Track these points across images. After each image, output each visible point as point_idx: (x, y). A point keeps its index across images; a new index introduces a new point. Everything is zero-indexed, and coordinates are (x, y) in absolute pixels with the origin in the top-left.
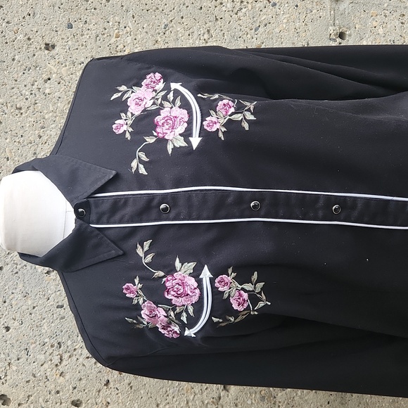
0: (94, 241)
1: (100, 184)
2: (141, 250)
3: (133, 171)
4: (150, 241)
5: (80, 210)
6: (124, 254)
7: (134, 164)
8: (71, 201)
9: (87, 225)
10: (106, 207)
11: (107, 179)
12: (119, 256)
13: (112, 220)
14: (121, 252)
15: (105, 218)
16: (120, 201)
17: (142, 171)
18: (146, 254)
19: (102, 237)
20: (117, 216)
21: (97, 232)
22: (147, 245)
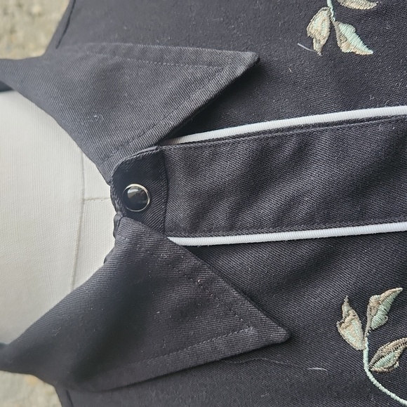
0: (177, 295)
1: (200, 97)
2: (357, 324)
3: (317, 47)
4: (390, 294)
5: (133, 188)
6: (291, 340)
7: (319, 26)
8: (100, 159)
9: (156, 237)
10: (226, 170)
11: (223, 78)
12: (269, 348)
13: (248, 217)
14: (279, 334)
15: (220, 214)
16: (279, 147)
17: (351, 42)
18: (377, 338)
19: (211, 281)
20: (269, 204)
21: (193, 261)
22: (379, 306)
